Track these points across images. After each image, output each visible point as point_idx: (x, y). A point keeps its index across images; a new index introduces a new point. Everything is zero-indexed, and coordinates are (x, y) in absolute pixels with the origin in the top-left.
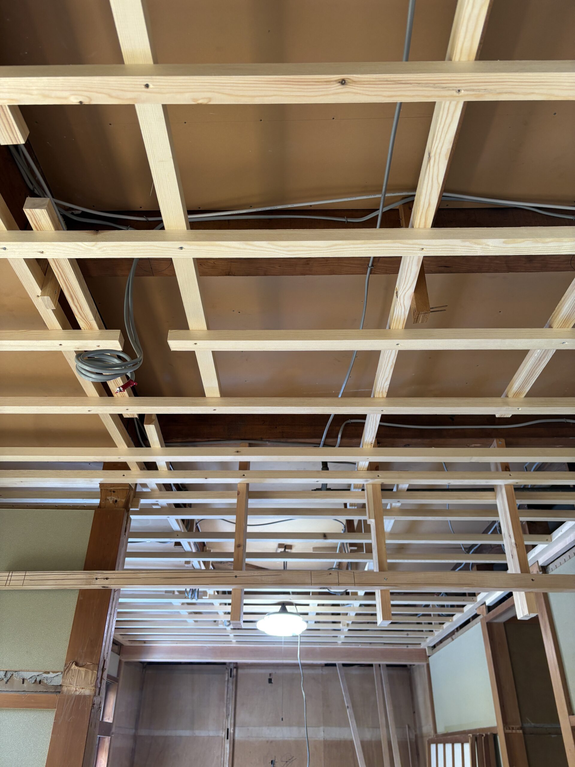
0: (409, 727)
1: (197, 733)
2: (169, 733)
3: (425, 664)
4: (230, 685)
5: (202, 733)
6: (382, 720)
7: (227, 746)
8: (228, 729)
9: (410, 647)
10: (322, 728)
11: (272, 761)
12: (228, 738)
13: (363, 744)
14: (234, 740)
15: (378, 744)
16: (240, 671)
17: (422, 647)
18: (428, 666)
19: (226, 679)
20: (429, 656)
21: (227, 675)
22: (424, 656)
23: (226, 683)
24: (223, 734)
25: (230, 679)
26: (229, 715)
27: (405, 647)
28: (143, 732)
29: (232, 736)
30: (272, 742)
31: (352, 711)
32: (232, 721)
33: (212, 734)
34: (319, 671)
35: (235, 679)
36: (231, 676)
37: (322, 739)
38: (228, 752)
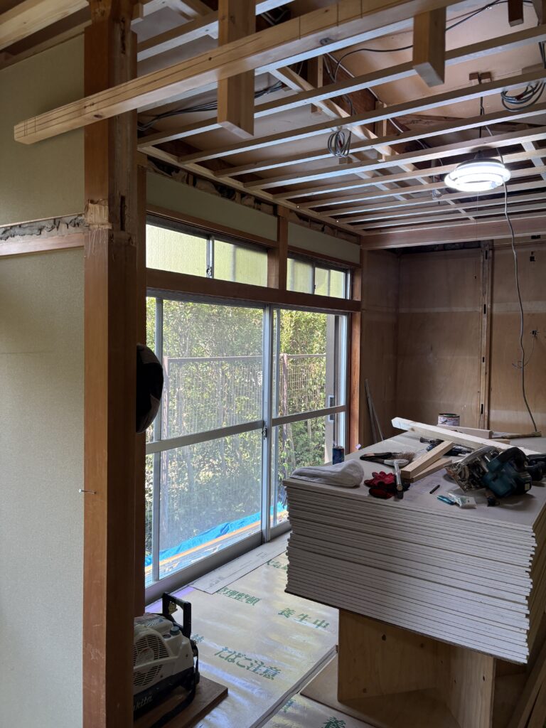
1: (455, 309)
2: (427, 310)
4: (486, 266)
5: (460, 309)
7: (485, 319)
8: (485, 305)
11: (533, 332)
12: (485, 313)
14: (491, 315)
16: (497, 253)
19: (482, 261)
21: (482, 257)
23: (482, 265)
24: (481, 309)
25: (486, 261)
26: (485, 293)
28: (403, 310)
29: (489, 311)
30: (533, 315)
32: (489, 298)
33: (469, 309)
35: (490, 260)
36: (486, 258)
38: (486, 324)
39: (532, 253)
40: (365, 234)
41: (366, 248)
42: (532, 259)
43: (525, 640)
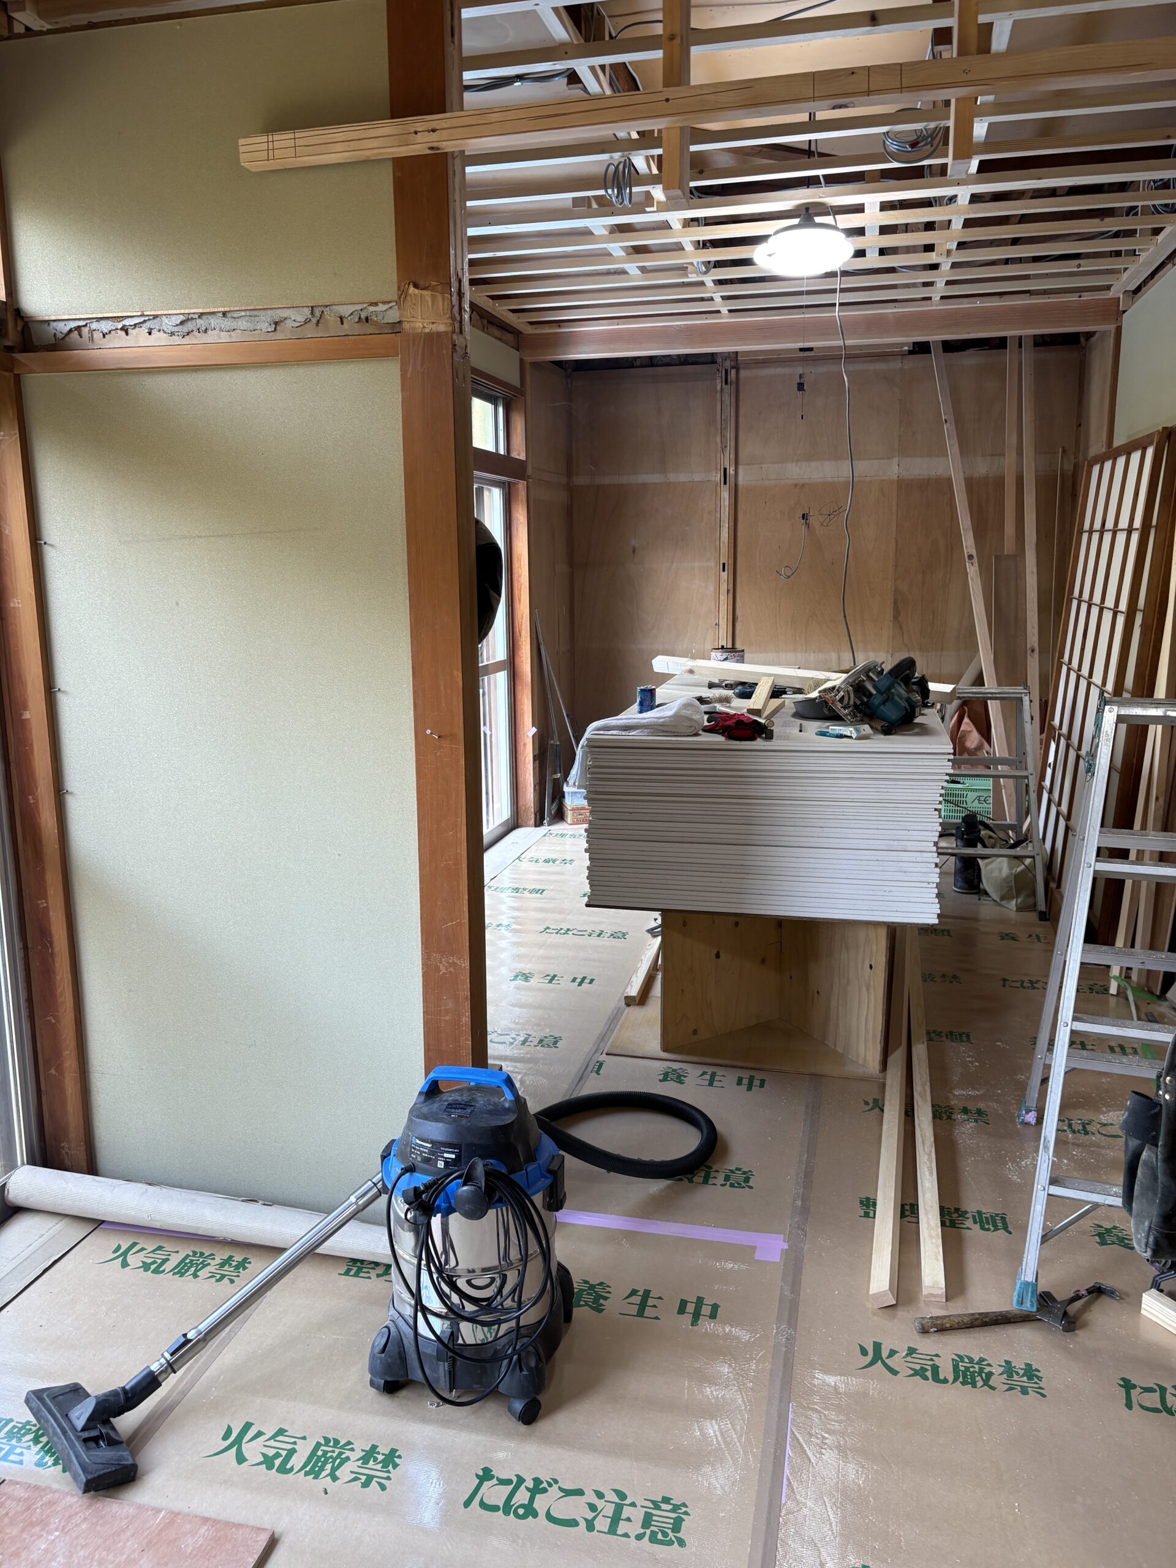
0: (1064, 451)
1: (672, 477)
2: (624, 479)
3: (1112, 327)
4: (726, 397)
5: (683, 477)
6: (1011, 439)
7: (725, 495)
8: (725, 470)
9: (1087, 297)
10: (895, 460)
11: (804, 515)
12: (725, 483)
13: (971, 484)
14: (736, 485)
15: (1000, 482)
16: (743, 373)
17: (1111, 294)
18: (1119, 330)
19: (719, 388)
20: (1124, 312)
21: (719, 381)
22: (1114, 312)
23: (718, 395)
24: (718, 477)
25: (727, 388)
26: (726, 447)
27: (1073, 298)
28: (580, 480)
29: (732, 479)
30: (803, 485)
31: (953, 427)
32: (733, 456)
33: (697, 477)
34: (896, 365)
35: (733, 386)
36: (726, 383)
37: (895, 478)
38: (727, 503)
39: (801, 376)
40: (529, 330)
41: (529, 359)
42: (801, 387)
43: (935, 896)
